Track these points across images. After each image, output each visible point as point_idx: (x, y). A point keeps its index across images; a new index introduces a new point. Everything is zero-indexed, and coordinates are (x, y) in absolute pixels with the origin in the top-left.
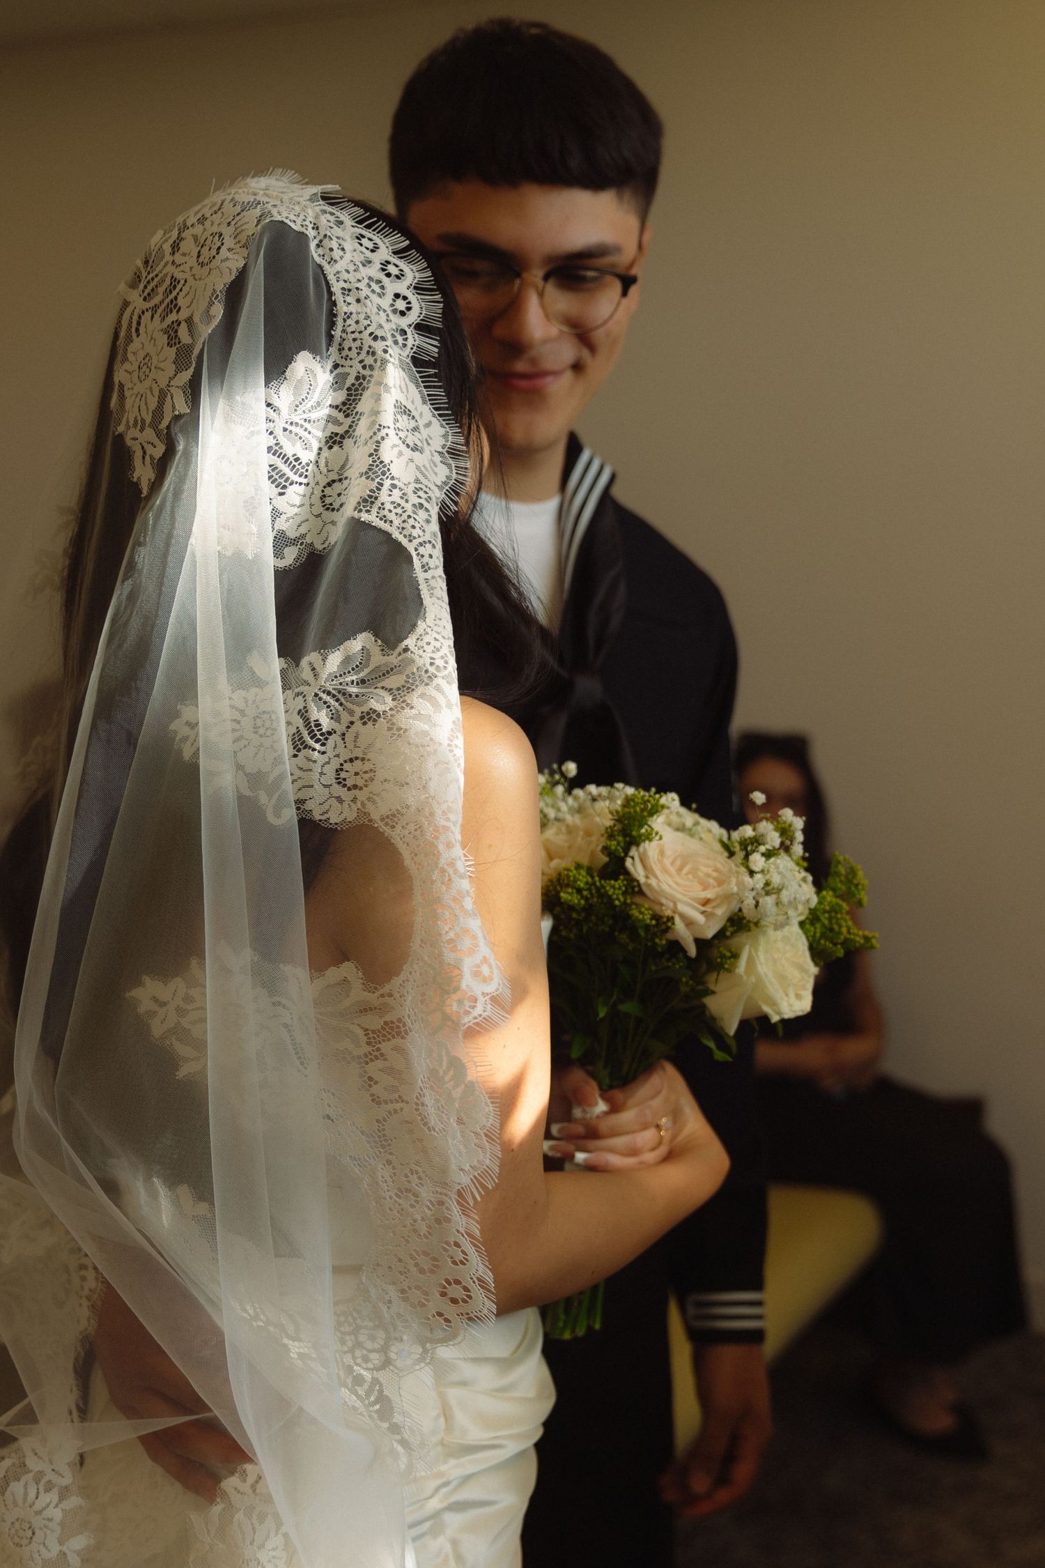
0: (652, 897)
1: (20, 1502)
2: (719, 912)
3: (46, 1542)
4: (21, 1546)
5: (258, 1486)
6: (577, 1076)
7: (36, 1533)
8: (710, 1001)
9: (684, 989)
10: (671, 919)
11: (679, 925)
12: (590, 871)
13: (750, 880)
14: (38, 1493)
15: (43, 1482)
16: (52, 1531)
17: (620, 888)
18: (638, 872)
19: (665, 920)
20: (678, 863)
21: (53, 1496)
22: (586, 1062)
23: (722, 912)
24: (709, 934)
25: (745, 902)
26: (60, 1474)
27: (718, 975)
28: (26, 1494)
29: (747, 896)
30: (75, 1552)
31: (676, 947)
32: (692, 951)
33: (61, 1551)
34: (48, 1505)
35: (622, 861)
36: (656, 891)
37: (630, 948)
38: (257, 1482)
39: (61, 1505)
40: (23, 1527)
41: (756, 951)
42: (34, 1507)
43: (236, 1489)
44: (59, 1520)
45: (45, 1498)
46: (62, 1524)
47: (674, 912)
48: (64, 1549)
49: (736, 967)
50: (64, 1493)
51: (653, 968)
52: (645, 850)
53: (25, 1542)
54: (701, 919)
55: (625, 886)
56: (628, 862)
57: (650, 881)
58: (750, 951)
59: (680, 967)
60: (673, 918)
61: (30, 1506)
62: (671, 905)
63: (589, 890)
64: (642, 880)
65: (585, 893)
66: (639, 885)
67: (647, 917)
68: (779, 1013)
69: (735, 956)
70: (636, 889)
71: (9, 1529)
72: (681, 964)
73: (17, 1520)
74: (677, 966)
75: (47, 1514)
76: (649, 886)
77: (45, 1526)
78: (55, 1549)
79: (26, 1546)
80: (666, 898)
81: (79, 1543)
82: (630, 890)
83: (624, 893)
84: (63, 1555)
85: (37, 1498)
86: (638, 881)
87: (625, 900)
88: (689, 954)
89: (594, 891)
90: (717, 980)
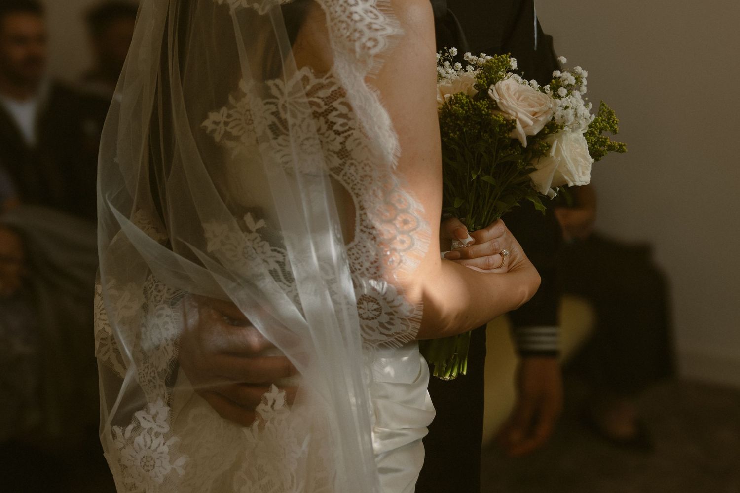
0: (504, 110)
1: (143, 447)
2: (541, 119)
3: (163, 465)
4: (149, 471)
5: (275, 406)
6: (456, 223)
7: (156, 462)
8: (534, 176)
9: (520, 167)
10: (514, 121)
11: (519, 126)
12: (467, 97)
13: (559, 101)
14: (152, 440)
15: (153, 433)
16: (165, 458)
17: (485, 105)
18: (495, 96)
19: (511, 122)
20: (517, 94)
21: (161, 439)
22: (461, 214)
23: (543, 120)
24: (535, 132)
25: (557, 113)
26: (162, 427)
27: (539, 158)
28: (145, 442)
29: (558, 110)
30: (180, 467)
31: (516, 142)
32: (525, 144)
33: (172, 468)
34: (159, 445)
35: (486, 91)
36: (505, 106)
37: (490, 141)
38: (274, 404)
39: (166, 444)
40: (148, 460)
41: (561, 143)
42: (151, 448)
43: (263, 410)
44: (167, 452)
45: (156, 442)
46: (169, 453)
47: (516, 118)
48: (174, 466)
49: (550, 152)
50: (166, 437)
51: (502, 155)
52: (499, 85)
53: (150, 468)
54: (531, 123)
55: (489, 104)
56: (490, 92)
57: (502, 101)
58: (557, 143)
59: (518, 154)
60: (515, 121)
61: (149, 448)
62: (514, 114)
63: (468, 106)
64: (498, 101)
65: (465, 108)
66: (496, 103)
67: (501, 119)
68: (573, 181)
69: (550, 147)
70: (495, 105)
71: (141, 463)
72: (518, 152)
73: (144, 457)
74: (516, 154)
75: (159, 450)
76: (502, 103)
77: (160, 457)
78: (169, 468)
79: (152, 470)
80: (512, 110)
81: (181, 461)
82: (491, 107)
83: (488, 108)
84: (174, 470)
85: (152, 443)
86: (495, 101)
87: (488, 111)
88: (523, 145)
89: (470, 107)
90: (538, 161)
